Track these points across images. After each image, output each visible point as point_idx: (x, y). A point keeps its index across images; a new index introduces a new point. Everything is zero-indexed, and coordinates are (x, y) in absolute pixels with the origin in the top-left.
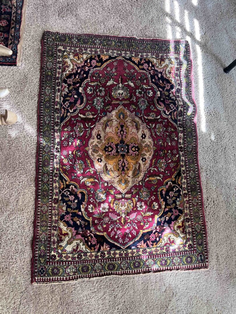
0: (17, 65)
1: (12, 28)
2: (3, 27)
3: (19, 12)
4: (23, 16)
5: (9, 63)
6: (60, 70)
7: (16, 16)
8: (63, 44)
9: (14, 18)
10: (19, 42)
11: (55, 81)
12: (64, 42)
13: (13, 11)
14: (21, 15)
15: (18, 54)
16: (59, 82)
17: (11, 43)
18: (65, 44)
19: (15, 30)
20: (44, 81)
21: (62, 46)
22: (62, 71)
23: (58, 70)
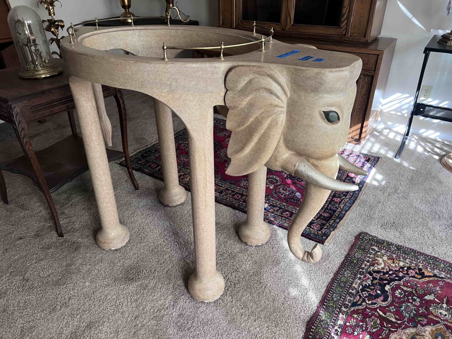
0: (324, 244)
1: (332, 220)
2: (324, 217)
3: (344, 212)
4: (346, 216)
5: (317, 240)
6: (368, 264)
7: (339, 214)
8: (379, 246)
9: (337, 215)
10: (334, 230)
11: (359, 269)
12: (380, 244)
13: (338, 211)
14: (344, 215)
15: (329, 237)
16: (364, 272)
17: (326, 228)
18: (381, 247)
19: (334, 222)
20: (346, 265)
21: (377, 247)
22: (370, 264)
23: (366, 262)
